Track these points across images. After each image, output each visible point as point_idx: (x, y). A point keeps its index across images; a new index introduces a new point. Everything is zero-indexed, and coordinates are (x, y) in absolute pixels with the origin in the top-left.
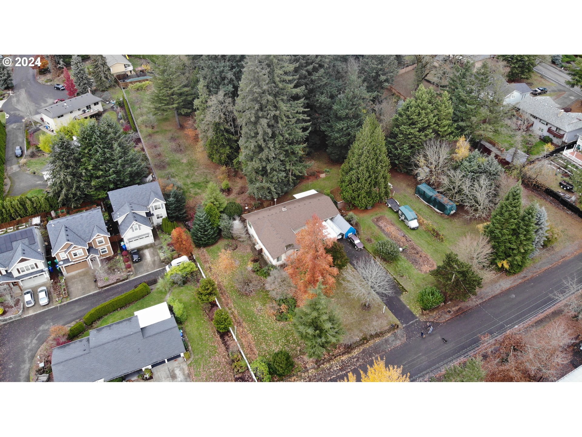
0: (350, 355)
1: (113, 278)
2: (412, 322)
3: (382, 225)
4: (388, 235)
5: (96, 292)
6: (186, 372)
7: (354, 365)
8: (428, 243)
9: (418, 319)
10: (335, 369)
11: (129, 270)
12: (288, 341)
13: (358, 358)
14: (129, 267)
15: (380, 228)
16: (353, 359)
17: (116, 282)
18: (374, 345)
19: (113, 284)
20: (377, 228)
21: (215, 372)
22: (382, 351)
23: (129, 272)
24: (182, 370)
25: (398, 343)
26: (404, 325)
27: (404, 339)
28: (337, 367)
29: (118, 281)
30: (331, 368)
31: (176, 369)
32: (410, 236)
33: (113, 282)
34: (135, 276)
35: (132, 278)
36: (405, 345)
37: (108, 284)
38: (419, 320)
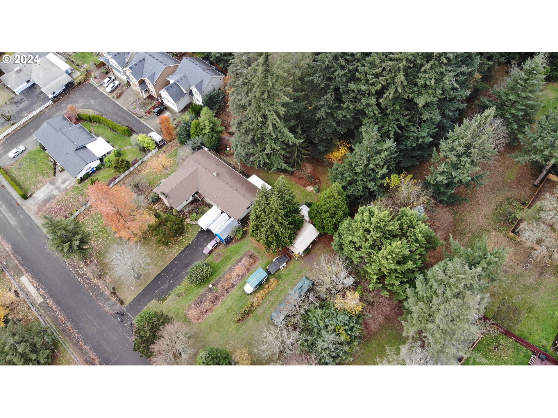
0: (92, 278)
1: (137, 111)
2: (129, 314)
3: (243, 262)
4: (231, 269)
5: (126, 109)
6: (68, 187)
7: (84, 283)
8: (229, 309)
9: (133, 318)
10: (80, 271)
11: (147, 114)
12: (97, 234)
13: (90, 284)
14: (149, 112)
15: (240, 261)
16: (89, 281)
17: (135, 114)
18: (103, 291)
19: (133, 113)
20: (239, 258)
21: (71, 202)
22: (98, 299)
23: (146, 115)
24: (69, 184)
25: (107, 308)
26: (125, 309)
27: (111, 312)
28: (81, 272)
29: (136, 114)
30: (80, 268)
31: (70, 181)
32: (235, 290)
33: (134, 112)
34: (143, 121)
35: (141, 120)
36: (106, 314)
37: (132, 111)
38: (133, 320)
